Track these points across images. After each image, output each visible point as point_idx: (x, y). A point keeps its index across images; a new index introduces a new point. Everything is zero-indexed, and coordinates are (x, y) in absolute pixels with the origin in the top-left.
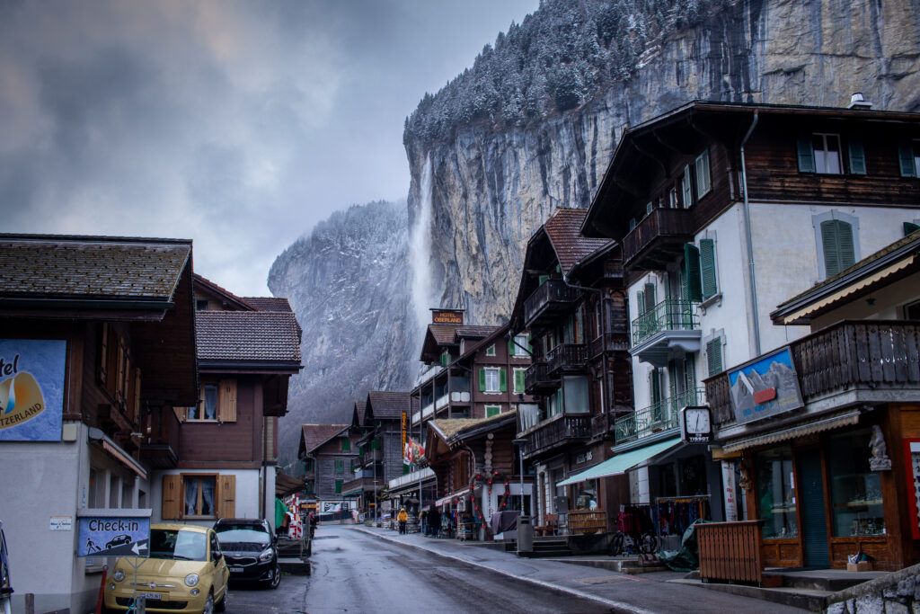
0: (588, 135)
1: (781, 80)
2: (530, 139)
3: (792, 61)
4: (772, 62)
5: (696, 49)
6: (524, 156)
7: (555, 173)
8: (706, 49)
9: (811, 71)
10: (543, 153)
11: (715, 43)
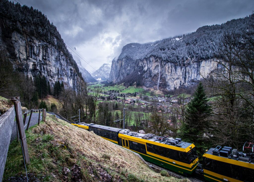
0: (186, 68)
1: (202, 67)
2: (180, 67)
3: (204, 66)
4: (202, 66)
5: (196, 63)
6: (179, 68)
7: (182, 70)
8: (197, 64)
9: (205, 67)
10: (181, 68)
11: (198, 63)
